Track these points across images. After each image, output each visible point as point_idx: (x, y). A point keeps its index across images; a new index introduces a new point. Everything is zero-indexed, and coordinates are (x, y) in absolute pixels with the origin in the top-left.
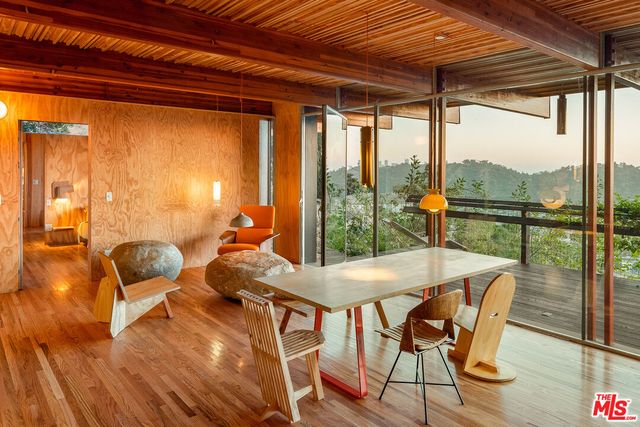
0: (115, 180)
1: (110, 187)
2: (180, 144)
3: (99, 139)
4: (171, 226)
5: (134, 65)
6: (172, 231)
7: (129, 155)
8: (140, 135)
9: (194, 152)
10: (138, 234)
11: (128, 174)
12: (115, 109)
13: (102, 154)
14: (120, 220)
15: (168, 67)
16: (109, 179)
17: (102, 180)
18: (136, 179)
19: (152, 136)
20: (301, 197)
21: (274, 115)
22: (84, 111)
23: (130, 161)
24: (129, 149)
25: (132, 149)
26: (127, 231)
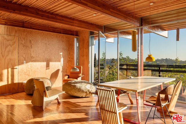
0: (27, 56)
1: (25, 59)
2: (49, 44)
3: (21, 42)
4: (46, 73)
5: (40, 13)
6: (46, 75)
7: (32, 48)
8: (35, 41)
9: (53, 48)
10: (34, 76)
11: (31, 54)
12: (27, 31)
13: (22, 47)
14: (28, 71)
15: (51, 14)
16: (24, 56)
17: (22, 56)
18: (34, 56)
19: (39, 41)
20: (89, 63)
21: (79, 36)
22: (16, 31)
23: (32, 50)
24: (31, 46)
25: (33, 46)
26: (31, 75)
